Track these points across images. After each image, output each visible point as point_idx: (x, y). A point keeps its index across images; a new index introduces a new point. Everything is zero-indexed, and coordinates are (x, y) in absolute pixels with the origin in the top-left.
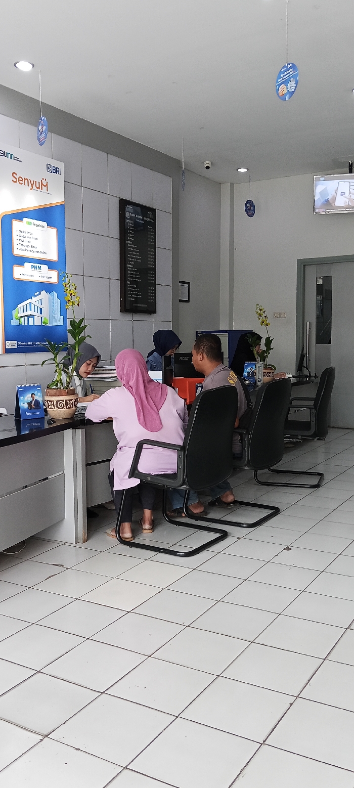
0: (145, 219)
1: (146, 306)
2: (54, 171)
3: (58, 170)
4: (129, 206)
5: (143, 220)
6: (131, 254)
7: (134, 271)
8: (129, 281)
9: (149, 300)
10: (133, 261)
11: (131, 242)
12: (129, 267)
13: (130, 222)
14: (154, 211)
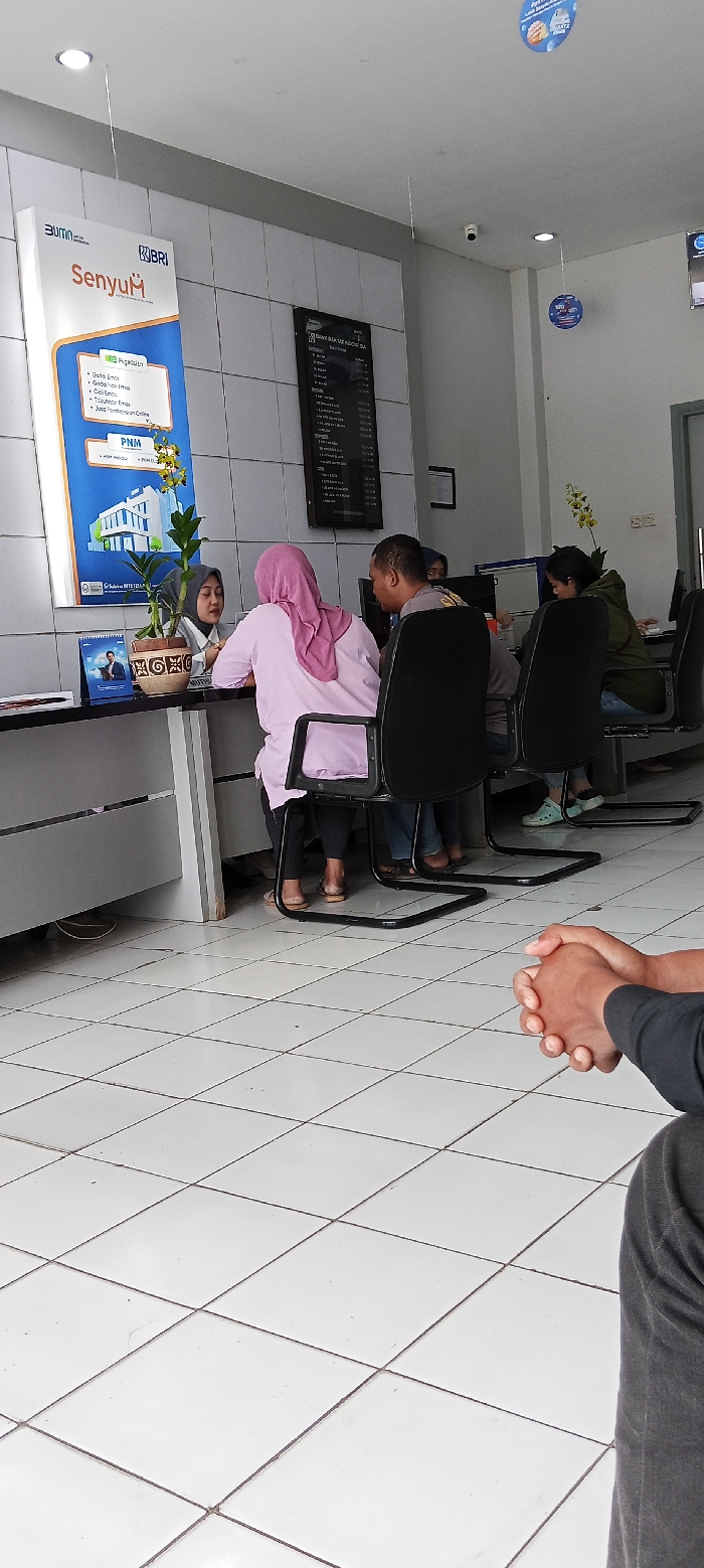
0: (348, 343)
1: (361, 514)
2: (155, 259)
3: (161, 256)
4: (315, 322)
5: (344, 346)
6: (323, 414)
7: (331, 446)
8: (322, 465)
9: (367, 504)
10: (328, 428)
11: (321, 391)
12: (321, 439)
13: (317, 350)
14: (365, 328)
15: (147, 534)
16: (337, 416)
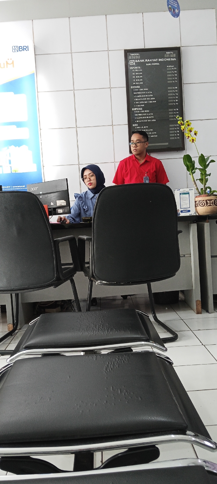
0: (160, 60)
1: (167, 144)
2: (21, 50)
3: (25, 47)
4: (133, 54)
5: (158, 62)
6: (138, 98)
7: (145, 113)
8: (137, 123)
9: (171, 138)
10: (142, 104)
11: (138, 87)
12: (136, 111)
13: (136, 68)
14: (177, 50)
15: (10, 165)
16: (151, 97)
